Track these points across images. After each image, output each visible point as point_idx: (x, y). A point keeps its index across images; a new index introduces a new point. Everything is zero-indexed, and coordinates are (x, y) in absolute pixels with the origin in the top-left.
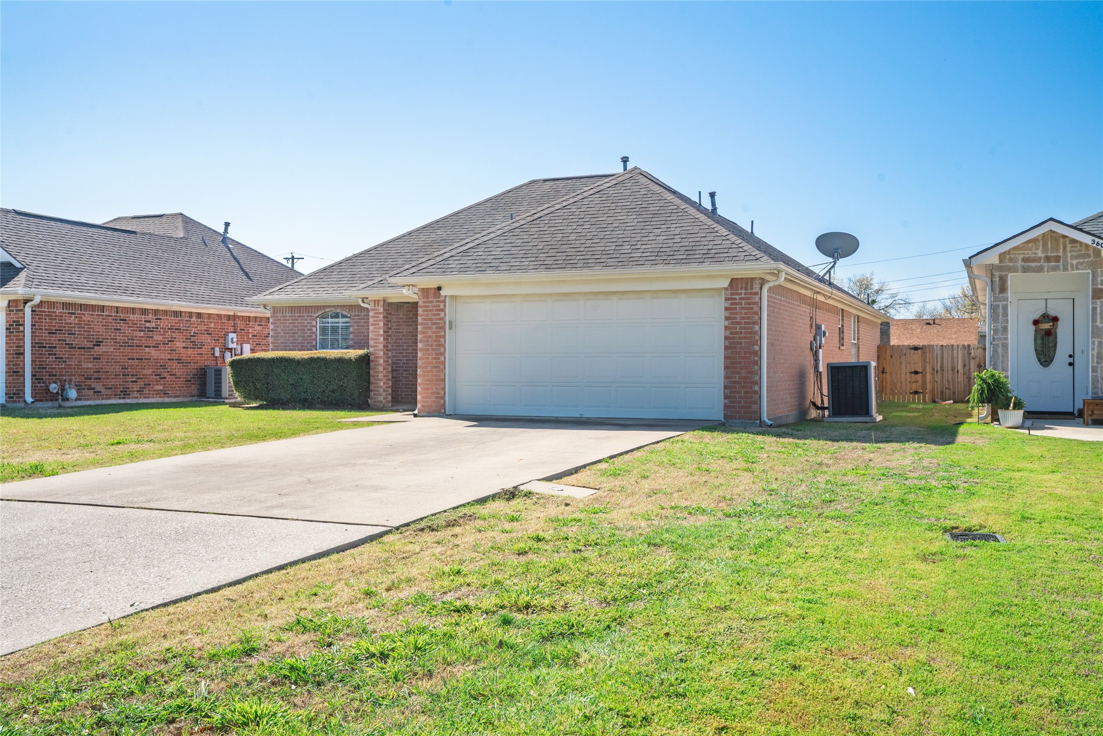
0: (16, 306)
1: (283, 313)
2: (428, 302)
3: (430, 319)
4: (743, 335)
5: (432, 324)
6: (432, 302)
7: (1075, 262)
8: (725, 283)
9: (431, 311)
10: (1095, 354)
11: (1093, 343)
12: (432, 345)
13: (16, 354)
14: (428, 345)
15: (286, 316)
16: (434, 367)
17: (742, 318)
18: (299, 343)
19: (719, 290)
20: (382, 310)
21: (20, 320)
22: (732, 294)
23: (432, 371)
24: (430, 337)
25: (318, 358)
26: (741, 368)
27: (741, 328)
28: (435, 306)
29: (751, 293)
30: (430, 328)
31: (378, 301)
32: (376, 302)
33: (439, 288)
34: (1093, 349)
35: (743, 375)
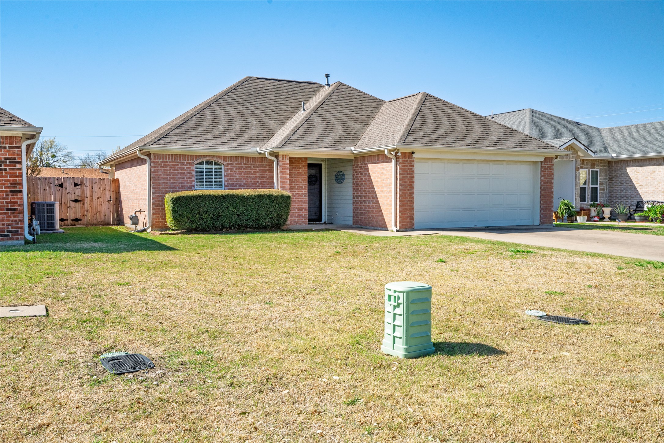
0: (11, 143)
1: (163, 159)
2: (405, 161)
3: (406, 171)
4: (548, 184)
5: (408, 174)
6: (407, 161)
7: (572, 156)
8: (542, 159)
9: (407, 166)
12: (407, 187)
13: (11, 191)
14: (405, 187)
15: (167, 162)
16: (409, 201)
17: (548, 176)
18: (180, 183)
19: (539, 162)
20: (288, 162)
22: (544, 164)
23: (407, 204)
24: (406, 182)
26: (548, 200)
27: (548, 181)
28: (409, 163)
29: (551, 165)
30: (406, 177)
32: (285, 156)
33: (413, 153)
35: (548, 203)
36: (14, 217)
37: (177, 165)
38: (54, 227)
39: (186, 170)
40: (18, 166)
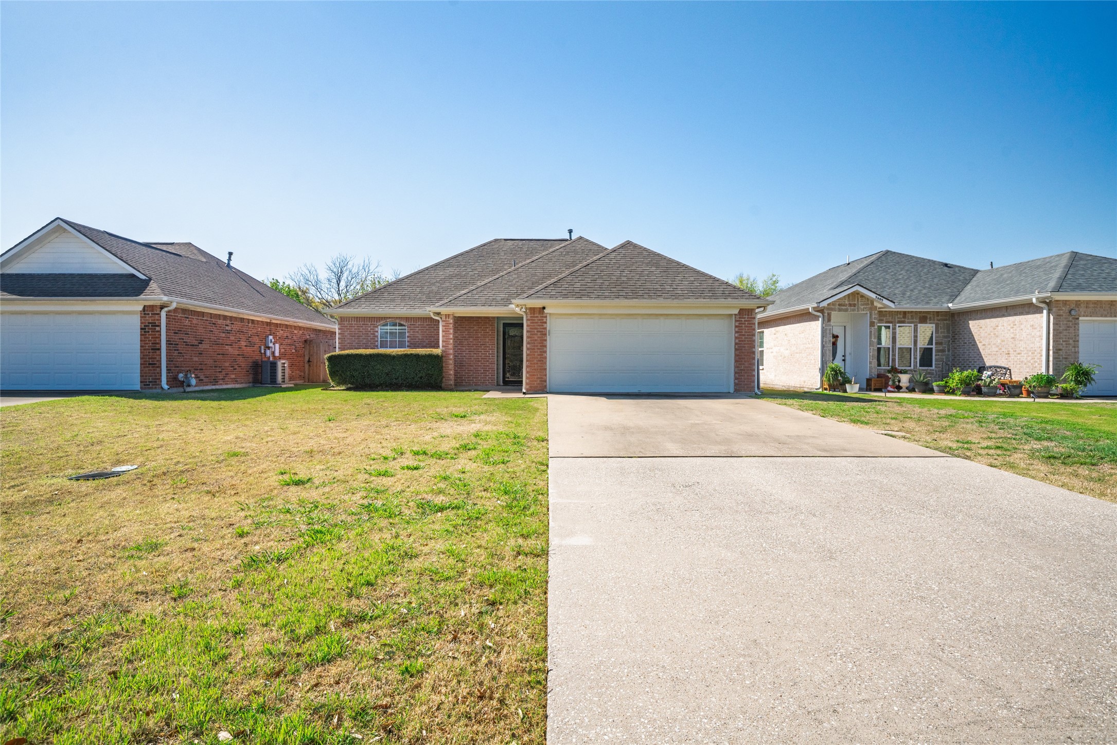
0: (153, 311)
1: (349, 322)
2: (534, 317)
3: (536, 329)
4: (746, 342)
5: (537, 332)
6: (537, 317)
7: (862, 307)
8: (736, 312)
9: (536, 323)
10: (871, 354)
11: (870, 349)
12: (537, 346)
13: (152, 349)
14: (534, 346)
15: (352, 324)
16: (539, 361)
17: (746, 332)
18: (364, 343)
19: (731, 315)
20: (451, 321)
21: (157, 322)
22: (740, 318)
23: (537, 364)
24: (536, 340)
25: (411, 354)
26: (745, 362)
27: (745, 338)
28: (539, 320)
29: (751, 318)
30: (536, 334)
31: (449, 315)
32: (447, 316)
33: (544, 308)
34: (870, 352)
35: (747, 365)
36: (154, 370)
37: (362, 327)
38: (275, 382)
39: (370, 331)
40: (157, 329)
